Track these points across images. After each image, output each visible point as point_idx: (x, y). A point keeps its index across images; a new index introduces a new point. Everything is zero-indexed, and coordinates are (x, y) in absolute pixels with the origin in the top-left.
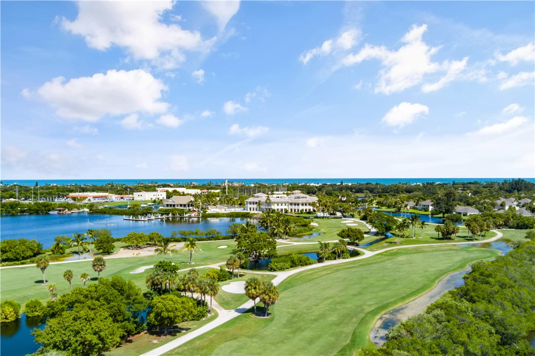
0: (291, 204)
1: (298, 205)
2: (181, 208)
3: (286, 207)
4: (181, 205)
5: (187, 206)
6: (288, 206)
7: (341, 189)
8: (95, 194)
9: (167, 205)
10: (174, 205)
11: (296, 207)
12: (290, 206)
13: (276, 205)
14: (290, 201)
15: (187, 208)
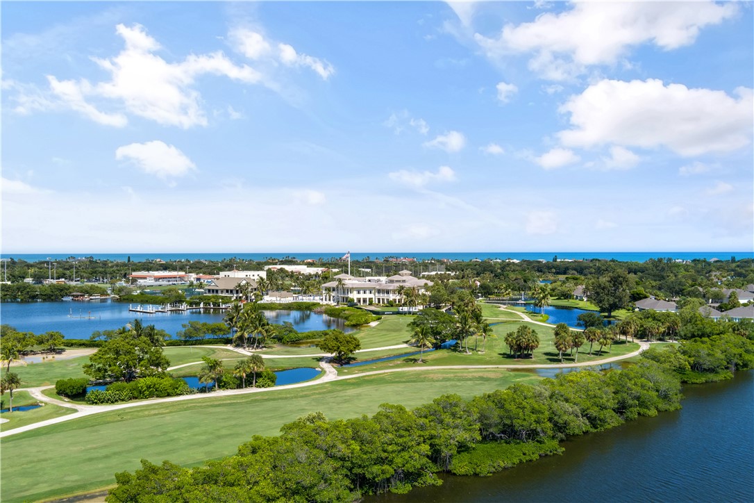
0: (379, 291)
1: (388, 292)
2: (227, 295)
3: (372, 296)
4: (227, 291)
5: (234, 292)
6: (375, 295)
7: (541, 268)
8: (157, 274)
9: (209, 291)
10: (217, 291)
11: (385, 296)
12: (377, 294)
13: (355, 292)
14: (377, 287)
15: (235, 295)
